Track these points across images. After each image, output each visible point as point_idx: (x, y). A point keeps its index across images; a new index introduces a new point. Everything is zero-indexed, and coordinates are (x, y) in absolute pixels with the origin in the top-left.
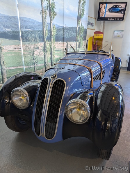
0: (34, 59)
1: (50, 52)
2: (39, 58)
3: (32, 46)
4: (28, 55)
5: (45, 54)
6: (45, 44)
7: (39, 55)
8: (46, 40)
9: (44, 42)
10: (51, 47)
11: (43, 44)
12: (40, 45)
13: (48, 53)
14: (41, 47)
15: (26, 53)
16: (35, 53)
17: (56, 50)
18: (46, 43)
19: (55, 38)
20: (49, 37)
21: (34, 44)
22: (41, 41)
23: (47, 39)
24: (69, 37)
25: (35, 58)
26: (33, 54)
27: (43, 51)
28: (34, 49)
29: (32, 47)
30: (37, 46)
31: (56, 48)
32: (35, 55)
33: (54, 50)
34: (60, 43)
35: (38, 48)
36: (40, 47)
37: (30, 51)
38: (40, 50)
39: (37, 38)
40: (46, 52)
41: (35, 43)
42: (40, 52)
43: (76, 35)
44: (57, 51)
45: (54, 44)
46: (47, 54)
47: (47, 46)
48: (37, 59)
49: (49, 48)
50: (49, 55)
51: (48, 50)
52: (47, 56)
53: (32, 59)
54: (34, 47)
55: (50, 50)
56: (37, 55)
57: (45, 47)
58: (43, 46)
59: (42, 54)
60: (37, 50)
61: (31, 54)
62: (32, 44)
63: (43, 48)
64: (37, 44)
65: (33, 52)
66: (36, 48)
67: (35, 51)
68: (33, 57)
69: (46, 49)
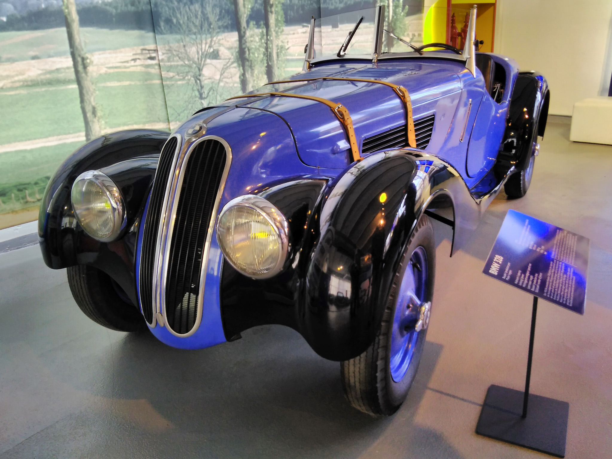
0: (201, 95)
1: (264, 69)
2: (220, 90)
3: (194, 49)
4: (180, 83)
5: (244, 75)
7: (220, 80)
12: (224, 43)
13: (256, 72)
14: (229, 49)
15: (171, 74)
16: (206, 72)
17: (288, 60)
18: (248, 33)
21: (198, 42)
23: (251, 18)
25: (206, 91)
26: (198, 78)
27: (235, 65)
28: (200, 59)
29: (193, 51)
30: (210, 47)
31: (290, 51)
32: (206, 82)
34: (304, 30)
35: (215, 55)
37: (186, 65)
38: (223, 62)
39: (212, 18)
40: (247, 68)
41: (203, 36)
42: (225, 69)
45: (282, 37)
47: (253, 46)
48: (214, 95)
49: (258, 51)
50: (259, 78)
51: (255, 60)
52: (252, 81)
53: (193, 94)
54: (200, 53)
55: (265, 62)
56: (213, 80)
57: (245, 48)
58: (237, 44)
59: (231, 77)
60: (213, 64)
61: (191, 76)
62: (192, 42)
63: (238, 52)
64: (211, 41)
65: (197, 69)
66: (206, 54)
67: (206, 64)
68: (198, 90)
69: (249, 57)
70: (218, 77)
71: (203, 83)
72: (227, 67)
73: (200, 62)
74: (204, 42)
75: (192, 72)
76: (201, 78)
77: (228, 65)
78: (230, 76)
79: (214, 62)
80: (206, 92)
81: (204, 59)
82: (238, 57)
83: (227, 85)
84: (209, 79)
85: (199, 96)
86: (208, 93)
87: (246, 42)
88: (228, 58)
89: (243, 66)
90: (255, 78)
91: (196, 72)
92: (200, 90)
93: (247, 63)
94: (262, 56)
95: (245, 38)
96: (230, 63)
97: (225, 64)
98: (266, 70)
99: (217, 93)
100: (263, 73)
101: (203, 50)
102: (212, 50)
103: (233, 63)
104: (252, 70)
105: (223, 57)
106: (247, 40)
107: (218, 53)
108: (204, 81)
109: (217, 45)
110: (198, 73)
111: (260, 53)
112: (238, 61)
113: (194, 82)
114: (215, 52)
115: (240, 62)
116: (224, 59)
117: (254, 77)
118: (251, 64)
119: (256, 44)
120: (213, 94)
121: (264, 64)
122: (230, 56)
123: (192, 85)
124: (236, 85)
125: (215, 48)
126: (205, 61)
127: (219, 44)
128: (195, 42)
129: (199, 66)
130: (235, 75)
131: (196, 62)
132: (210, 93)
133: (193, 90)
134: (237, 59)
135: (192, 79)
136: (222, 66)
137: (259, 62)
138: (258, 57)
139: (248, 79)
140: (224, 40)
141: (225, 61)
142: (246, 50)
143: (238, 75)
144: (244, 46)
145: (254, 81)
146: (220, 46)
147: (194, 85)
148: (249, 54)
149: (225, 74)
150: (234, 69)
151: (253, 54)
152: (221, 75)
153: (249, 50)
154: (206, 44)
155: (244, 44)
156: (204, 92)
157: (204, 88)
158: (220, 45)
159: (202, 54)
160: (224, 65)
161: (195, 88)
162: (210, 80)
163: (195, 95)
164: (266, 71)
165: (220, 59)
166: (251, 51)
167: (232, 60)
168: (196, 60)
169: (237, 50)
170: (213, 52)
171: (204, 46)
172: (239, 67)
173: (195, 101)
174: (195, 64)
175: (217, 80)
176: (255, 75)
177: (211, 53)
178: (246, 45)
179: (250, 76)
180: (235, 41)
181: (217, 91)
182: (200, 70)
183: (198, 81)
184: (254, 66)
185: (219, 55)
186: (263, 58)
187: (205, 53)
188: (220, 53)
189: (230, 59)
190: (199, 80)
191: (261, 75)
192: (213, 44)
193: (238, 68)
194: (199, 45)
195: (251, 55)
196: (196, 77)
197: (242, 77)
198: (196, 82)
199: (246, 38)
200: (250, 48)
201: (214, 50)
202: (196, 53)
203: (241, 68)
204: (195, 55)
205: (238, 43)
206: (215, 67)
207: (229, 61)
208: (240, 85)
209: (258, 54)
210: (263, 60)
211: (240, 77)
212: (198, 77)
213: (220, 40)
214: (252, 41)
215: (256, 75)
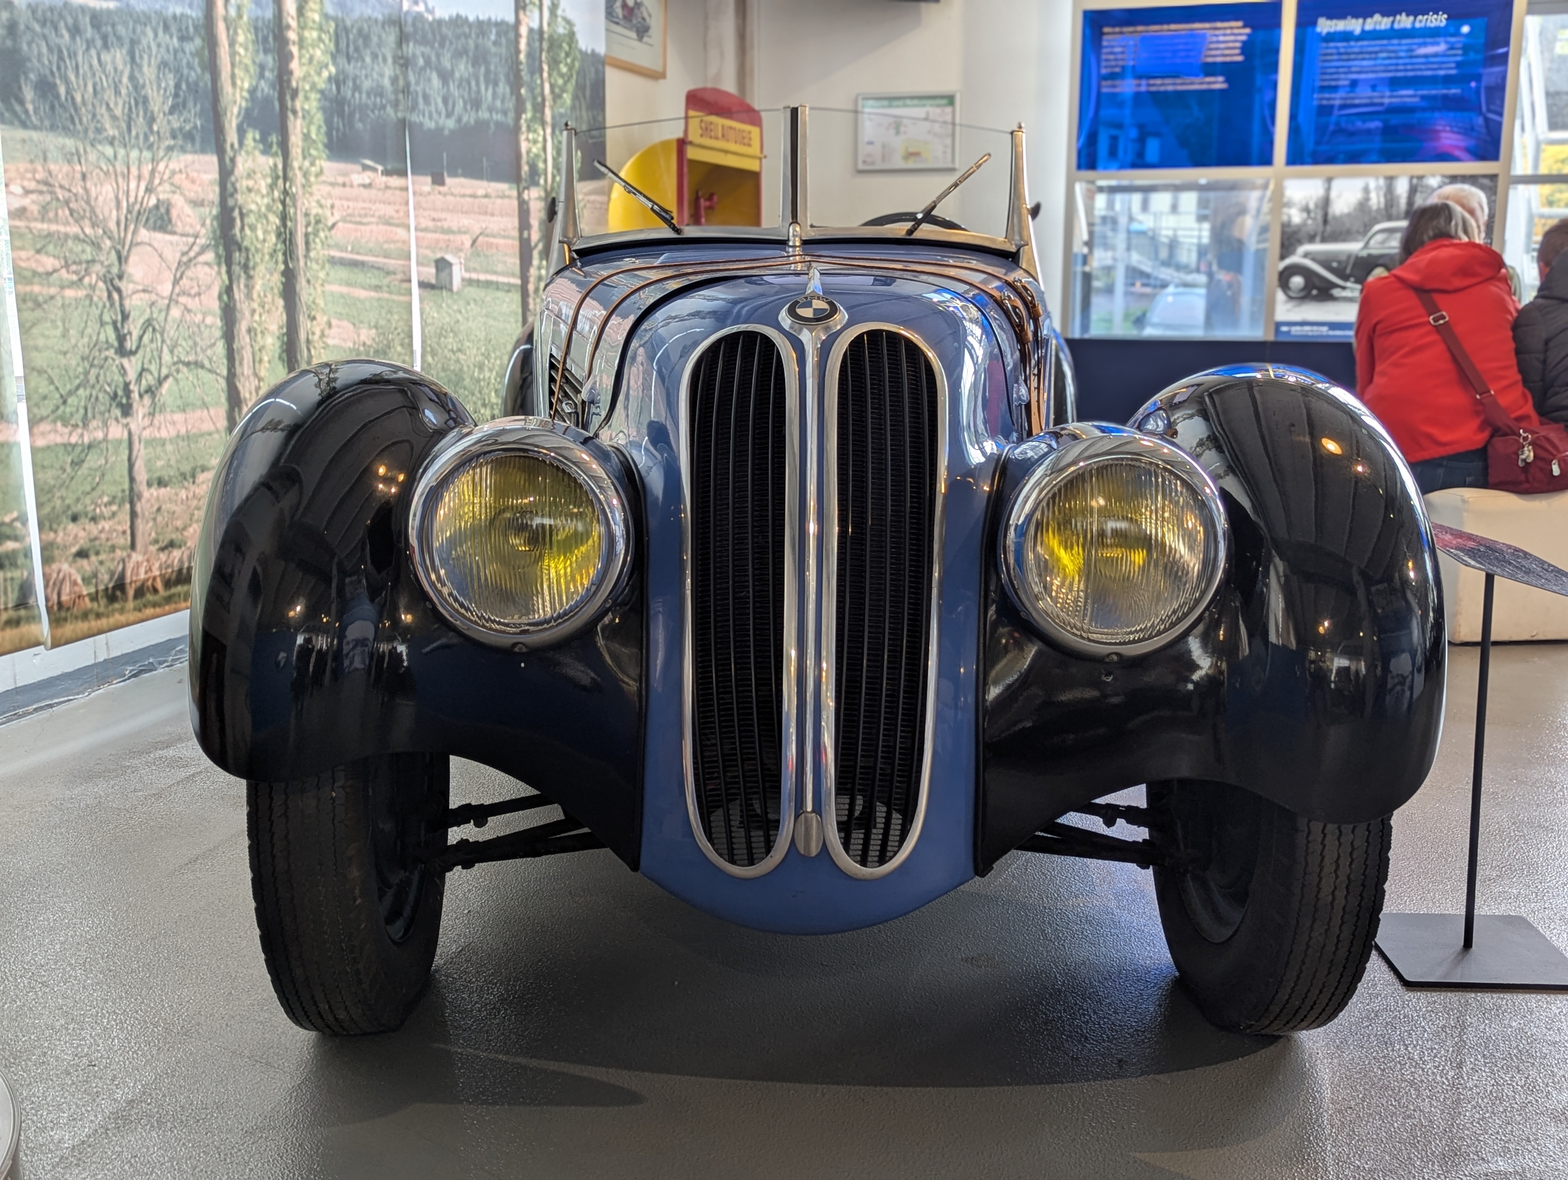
0: (121, 339)
1: (277, 279)
2: (171, 332)
3: (108, 189)
4: (69, 293)
5: (229, 291)
6: (226, 173)
7: (171, 300)
8: (241, 132)
9: (220, 151)
10: (284, 217)
11: (213, 175)
12: (186, 184)
13: (258, 287)
14: (197, 203)
15: (48, 263)
16: (137, 268)
17: (333, 261)
18: (242, 165)
19: (319, 117)
20: (267, 100)
21: (120, 167)
22: (189, 136)
23: (248, 119)
24: (451, 124)
25: (134, 328)
26: (113, 285)
27: (210, 256)
28: (123, 224)
29: (104, 195)
30: (149, 190)
31: (337, 235)
32: (135, 302)
33: (319, 251)
34: (366, 177)
35: (162, 220)
36: (178, 201)
37: (88, 240)
38: (182, 243)
39: (158, 103)
40: (236, 269)
41: (134, 154)
42: (185, 264)
43: (510, 104)
44: (343, 273)
45: (319, 190)
46: (249, 296)
47: (253, 207)
48: (154, 346)
49: (265, 222)
50: (267, 307)
51: (257, 250)
52: (247, 314)
53: (102, 337)
54: (125, 204)
55: (281, 257)
56: (154, 297)
57: (232, 209)
58: (213, 194)
59: (199, 294)
60: (155, 244)
61: (99, 278)
62: (105, 168)
63: (216, 218)
64: (153, 172)
65: (113, 255)
66: (139, 213)
67: (138, 244)
68: (114, 323)
69: (242, 238)
70: (166, 289)
71: (127, 303)
72: (190, 260)
73: (122, 234)
74: (134, 171)
75: (102, 263)
76: (122, 285)
77: (192, 254)
78: (195, 290)
79: (159, 237)
80: (135, 334)
81: (132, 227)
82: (218, 233)
83: (188, 317)
84: (144, 291)
85: (116, 344)
86: (141, 338)
87: (236, 190)
88: (191, 231)
89: (229, 264)
90: (255, 305)
91: (109, 266)
92: (119, 325)
93: (237, 254)
94: (273, 238)
95: (233, 179)
96: (196, 249)
97: (186, 249)
98: (282, 283)
99: (163, 341)
100: (276, 291)
101: (132, 199)
102: (153, 201)
103: (203, 250)
104: (249, 277)
105: (179, 228)
106: (238, 186)
107: (168, 211)
108: (130, 296)
109: (167, 187)
110: (115, 270)
111: (270, 228)
112: (216, 246)
113: (105, 294)
114: (162, 210)
115: (221, 250)
116: (183, 235)
117: (252, 299)
118: (247, 259)
119: (258, 200)
120: (152, 341)
121: (277, 262)
122: (198, 227)
123: (100, 305)
124: (209, 320)
125: (161, 197)
126: (135, 232)
127: (172, 184)
128: (111, 169)
129: (119, 247)
130: (209, 287)
131: (111, 232)
132: (146, 339)
133: (102, 324)
134: (215, 239)
135: (101, 284)
136: (178, 255)
137: (267, 257)
138: (264, 240)
139: (238, 305)
140: (184, 176)
141: (184, 239)
142: (236, 213)
143: (215, 291)
144: (231, 202)
145: (253, 312)
146: (174, 192)
147: (104, 306)
148: (242, 229)
149: (184, 282)
150: (207, 269)
151: (253, 228)
152: (176, 282)
153: (242, 215)
154: (139, 178)
155: (232, 195)
156: (130, 333)
157: (131, 319)
158: (177, 188)
159: (129, 211)
160: (184, 254)
161: (107, 318)
162: (146, 296)
163: (107, 342)
164: (281, 287)
165: (173, 233)
166: (246, 220)
167: (202, 241)
168: (112, 225)
169: (215, 212)
170: (157, 207)
171: (133, 185)
172: (219, 265)
173: (106, 359)
174: (110, 238)
175: (163, 298)
176: (255, 296)
177: (150, 211)
178: (236, 200)
179: (242, 296)
180: (211, 183)
181: (162, 335)
182: (121, 259)
183: (116, 296)
184: (254, 268)
185: (170, 221)
186: (276, 245)
187: (137, 207)
188: (174, 213)
189: (196, 236)
190: (119, 291)
191: (269, 299)
192: (157, 181)
193: (216, 268)
194: (120, 180)
195: (248, 231)
196: (112, 280)
197: (225, 298)
198: (110, 296)
199: (237, 180)
200: (244, 211)
201: (158, 200)
202: (113, 204)
203: (224, 269)
204: (111, 211)
205: (217, 189)
206: (161, 256)
207: (194, 244)
208: (219, 323)
209: (265, 232)
210: (275, 251)
211: (220, 297)
212: (116, 282)
213: (173, 173)
214: (250, 190)
215: (259, 296)
